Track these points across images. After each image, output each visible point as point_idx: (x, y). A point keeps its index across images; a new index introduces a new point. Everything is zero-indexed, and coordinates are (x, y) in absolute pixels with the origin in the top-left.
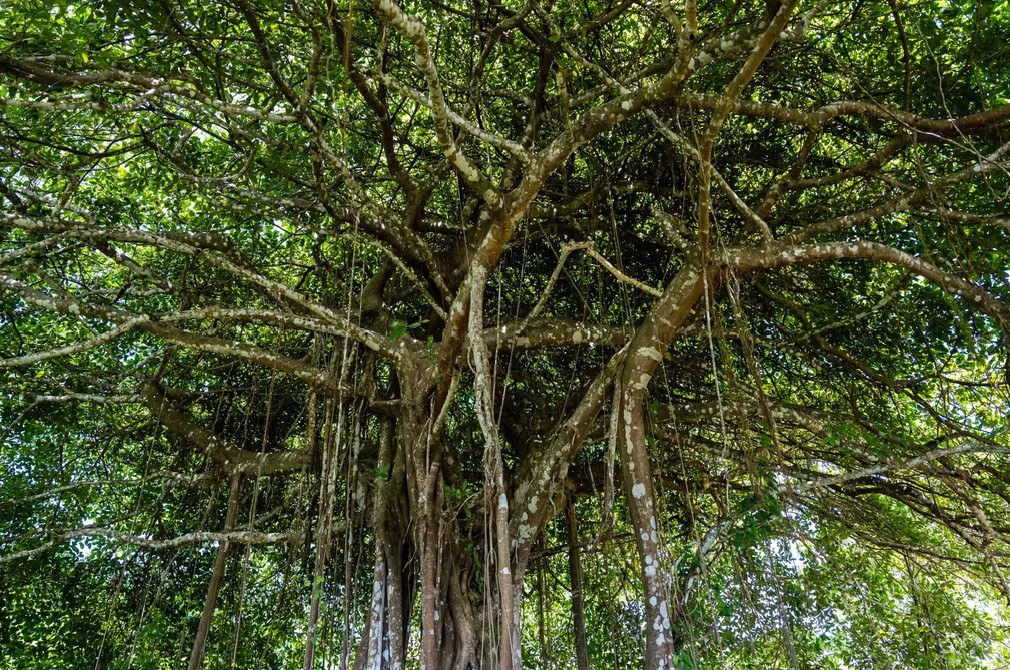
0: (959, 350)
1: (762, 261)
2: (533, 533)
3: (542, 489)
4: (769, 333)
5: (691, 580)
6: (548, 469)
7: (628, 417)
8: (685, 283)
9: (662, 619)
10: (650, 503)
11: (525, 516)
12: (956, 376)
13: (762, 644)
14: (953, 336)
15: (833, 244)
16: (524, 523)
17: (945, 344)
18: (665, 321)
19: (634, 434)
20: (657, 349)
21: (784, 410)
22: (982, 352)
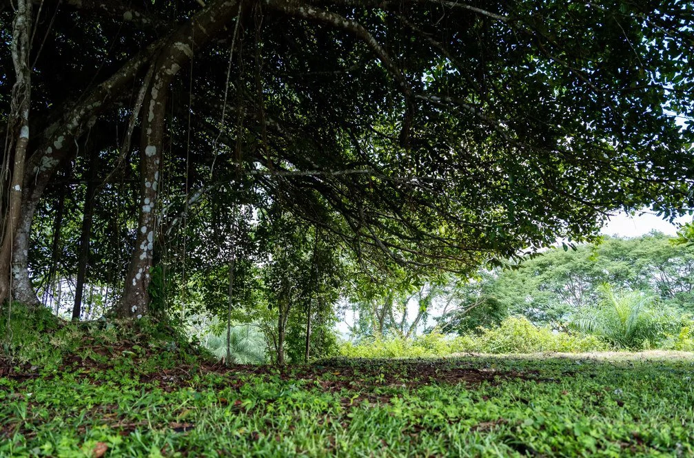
0: (384, 113)
1: (285, 8)
2: (55, 164)
3: (69, 132)
4: (279, 65)
5: (176, 220)
6: (78, 117)
7: (155, 93)
8: (225, 3)
9: (148, 242)
10: (158, 162)
11: (50, 150)
12: (377, 128)
13: (219, 268)
14: (384, 103)
15: (335, 14)
16: (48, 155)
17: (378, 107)
18: (202, 28)
19: (156, 107)
20: (191, 47)
21: (271, 120)
22: (395, 118)
